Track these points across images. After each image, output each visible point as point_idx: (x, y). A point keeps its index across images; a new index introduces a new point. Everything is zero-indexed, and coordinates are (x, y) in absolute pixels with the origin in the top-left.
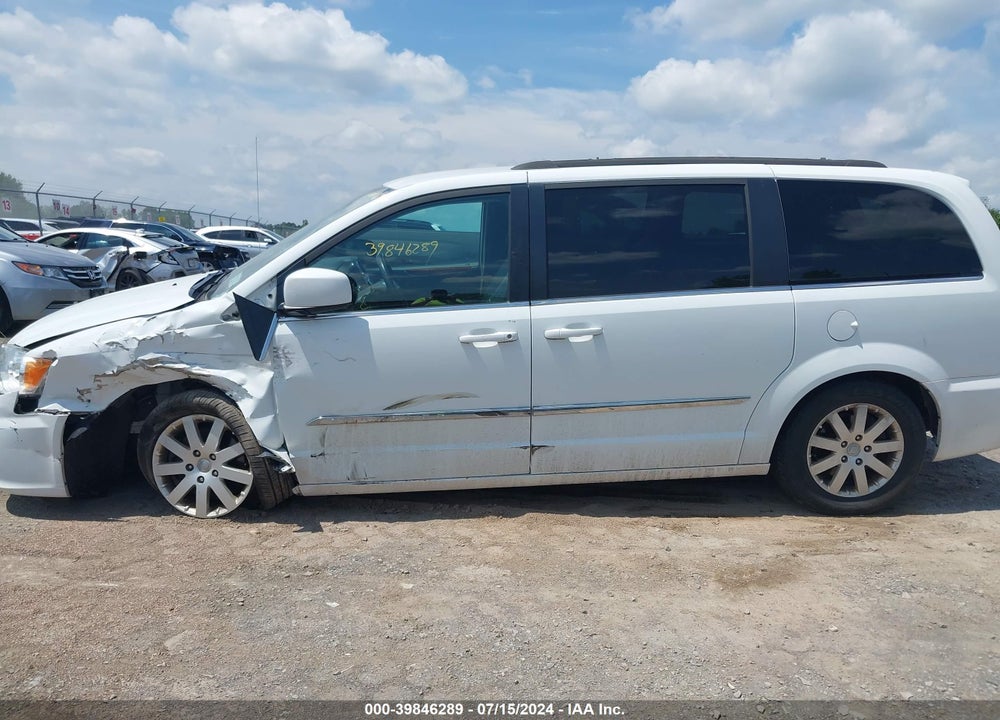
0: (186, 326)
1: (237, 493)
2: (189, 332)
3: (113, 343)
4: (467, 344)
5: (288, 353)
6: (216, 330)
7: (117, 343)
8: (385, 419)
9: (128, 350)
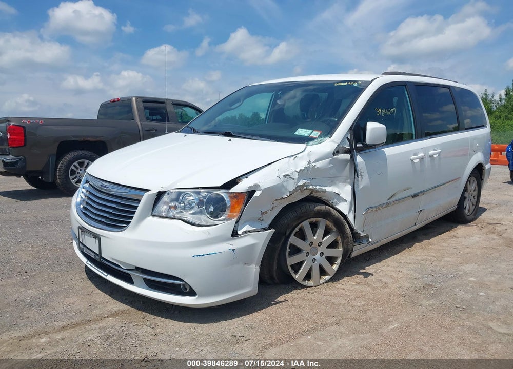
0: (316, 161)
1: (332, 264)
2: (318, 165)
3: (286, 175)
4: (412, 160)
5: (362, 172)
6: (330, 162)
7: (288, 175)
8: (387, 205)
9: (294, 179)
